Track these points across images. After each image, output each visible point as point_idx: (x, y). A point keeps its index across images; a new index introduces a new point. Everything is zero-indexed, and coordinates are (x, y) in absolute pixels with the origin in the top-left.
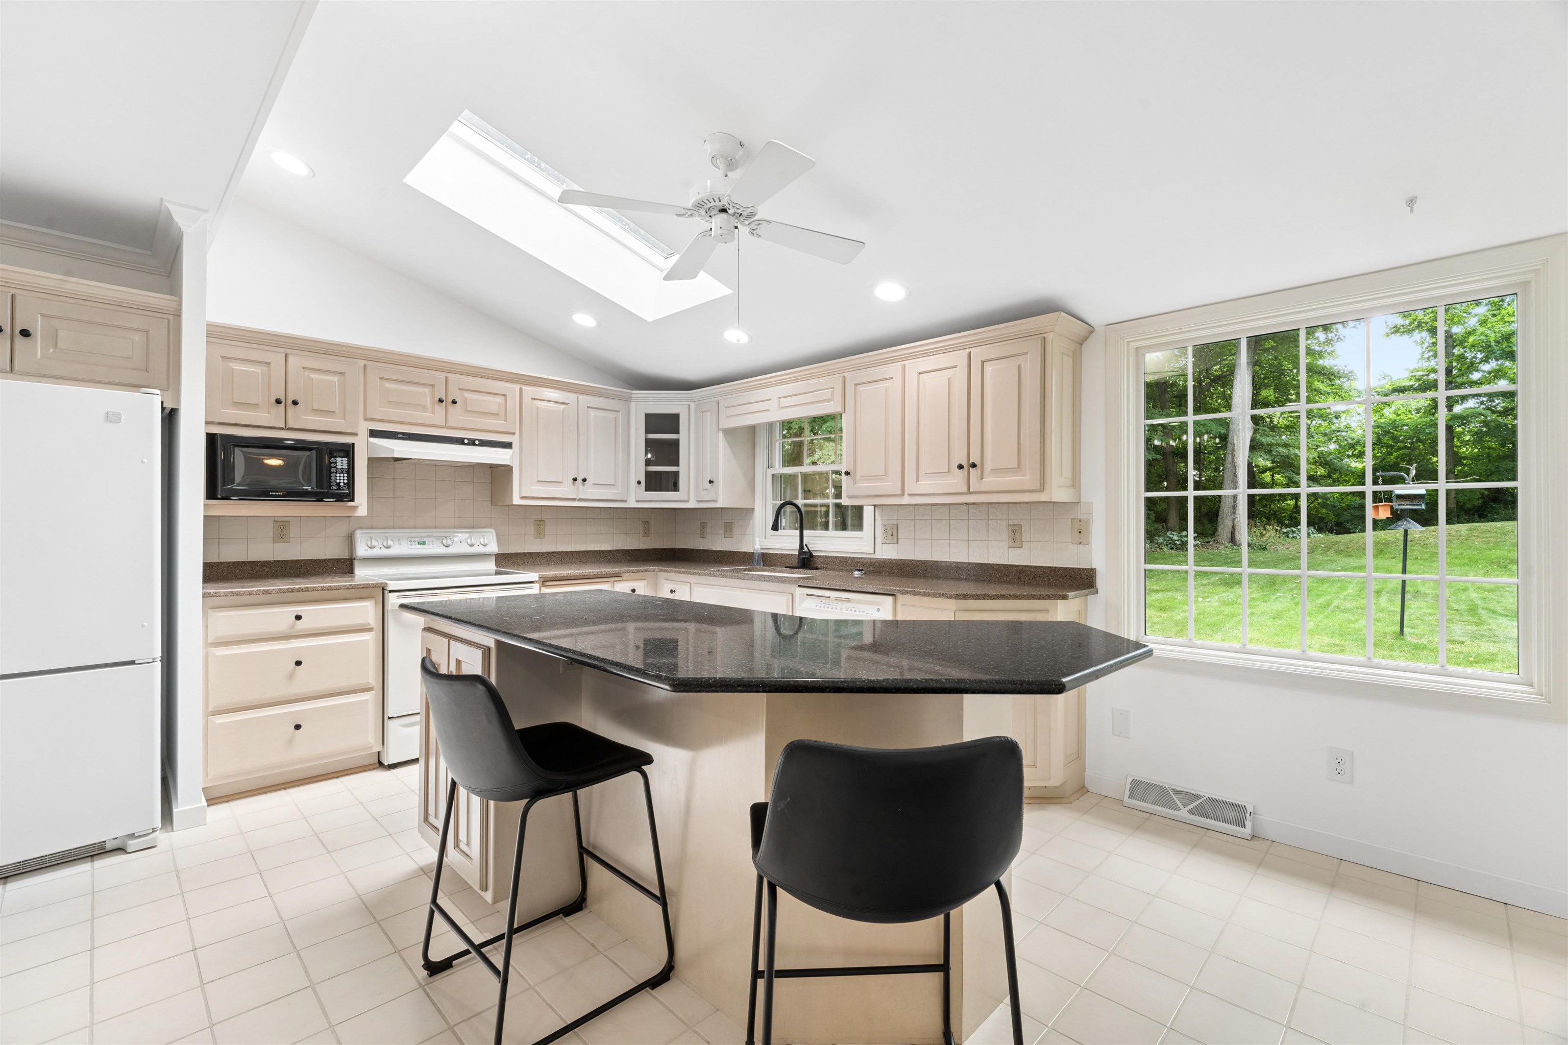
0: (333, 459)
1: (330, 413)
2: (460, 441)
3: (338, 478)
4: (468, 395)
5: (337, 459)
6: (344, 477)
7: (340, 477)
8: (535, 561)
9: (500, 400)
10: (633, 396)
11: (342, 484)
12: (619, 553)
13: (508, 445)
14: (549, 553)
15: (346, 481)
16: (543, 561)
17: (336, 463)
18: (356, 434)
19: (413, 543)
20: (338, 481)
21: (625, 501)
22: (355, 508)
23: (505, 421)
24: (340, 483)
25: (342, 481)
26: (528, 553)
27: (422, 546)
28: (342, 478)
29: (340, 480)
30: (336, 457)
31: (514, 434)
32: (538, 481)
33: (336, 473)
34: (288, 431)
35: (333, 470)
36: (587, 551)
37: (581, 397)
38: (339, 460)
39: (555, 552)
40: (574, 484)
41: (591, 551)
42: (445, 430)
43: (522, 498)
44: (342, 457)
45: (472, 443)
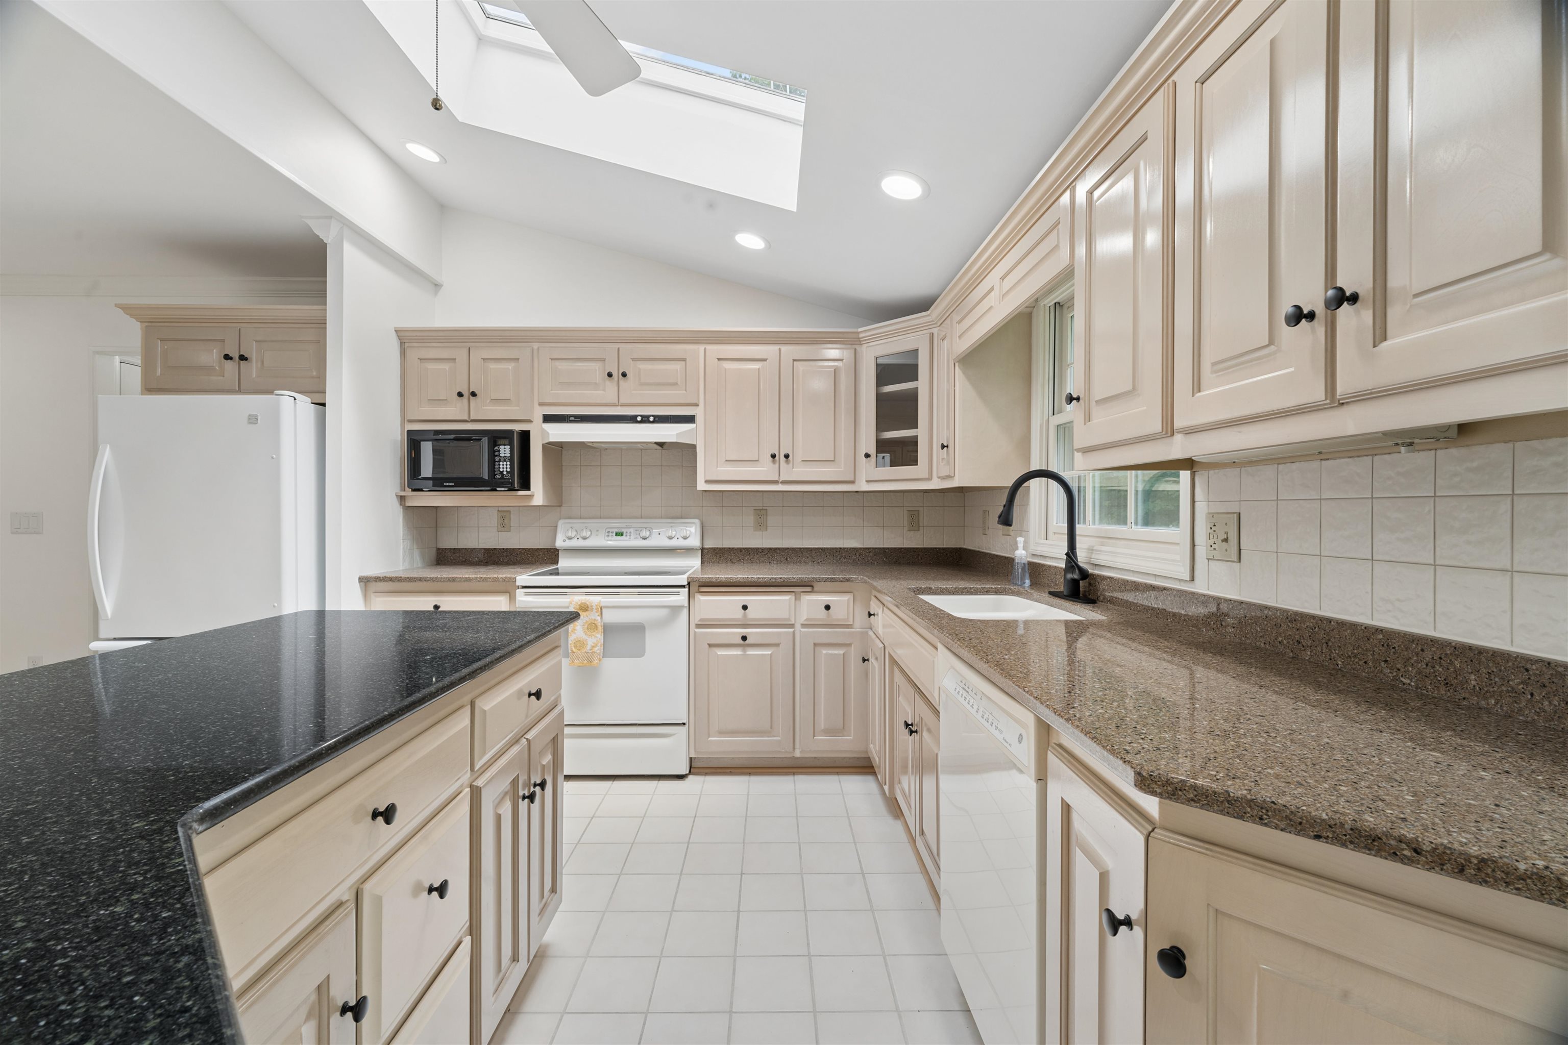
0: (496, 448)
1: (505, 401)
2: (632, 419)
3: (501, 466)
4: (643, 366)
5: (501, 447)
6: (507, 465)
7: (503, 465)
8: (753, 558)
9: (678, 366)
10: (861, 335)
11: (505, 473)
12: (870, 552)
13: (690, 419)
14: (770, 549)
15: (509, 470)
16: (763, 559)
17: (499, 451)
18: (530, 421)
19: (610, 534)
20: (501, 470)
21: (853, 482)
22: (531, 496)
23: (686, 390)
24: (503, 471)
25: (505, 470)
26: (744, 549)
27: (619, 538)
28: (505, 466)
29: (503, 468)
30: (500, 445)
31: (697, 405)
32: (726, 460)
33: (500, 461)
34: (473, 423)
35: (497, 459)
36: (822, 549)
37: (784, 348)
38: (502, 447)
39: (779, 549)
40: (774, 462)
41: (828, 549)
42: (619, 407)
43: (707, 482)
44: (505, 445)
45: (645, 420)
